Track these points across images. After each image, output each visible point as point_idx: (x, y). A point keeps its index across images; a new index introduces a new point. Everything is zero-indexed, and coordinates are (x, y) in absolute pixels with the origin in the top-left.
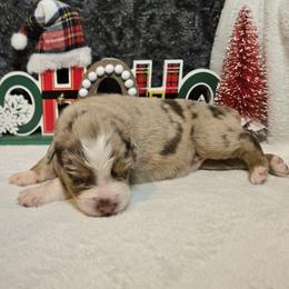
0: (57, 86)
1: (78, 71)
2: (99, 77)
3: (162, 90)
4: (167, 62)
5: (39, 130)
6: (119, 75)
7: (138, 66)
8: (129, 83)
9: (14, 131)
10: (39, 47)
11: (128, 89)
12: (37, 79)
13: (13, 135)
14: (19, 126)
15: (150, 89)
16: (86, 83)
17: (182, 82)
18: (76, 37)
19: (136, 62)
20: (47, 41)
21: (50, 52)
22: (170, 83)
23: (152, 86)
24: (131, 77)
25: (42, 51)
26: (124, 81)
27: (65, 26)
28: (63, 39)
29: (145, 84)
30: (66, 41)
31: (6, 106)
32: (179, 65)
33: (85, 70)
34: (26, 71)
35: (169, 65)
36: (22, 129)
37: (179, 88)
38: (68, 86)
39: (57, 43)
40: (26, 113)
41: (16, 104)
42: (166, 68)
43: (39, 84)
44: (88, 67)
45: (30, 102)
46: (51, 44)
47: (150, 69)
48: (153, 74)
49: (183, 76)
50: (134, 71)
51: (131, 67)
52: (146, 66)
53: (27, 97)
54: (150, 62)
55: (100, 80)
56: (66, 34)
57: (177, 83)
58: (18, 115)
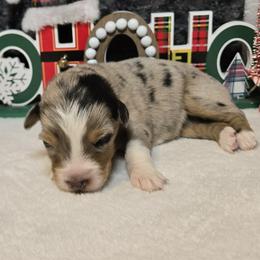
0: (59, 46)
1: (83, 27)
2: (108, 34)
3: (188, 48)
4: (192, 14)
5: (38, 99)
6: (134, 31)
7: (157, 19)
8: (146, 40)
9: (8, 100)
11: (145, 48)
12: (34, 38)
13: (6, 105)
14: (13, 95)
15: (173, 48)
16: (94, 42)
17: (212, 37)
19: (154, 16)
22: (197, 39)
23: (175, 44)
24: (149, 33)
25: (39, 5)
26: (140, 38)
29: (166, 41)
32: (207, 17)
33: (92, 26)
34: (21, 29)
35: (195, 18)
36: (18, 98)
37: (209, 45)
38: (72, 46)
40: (21, 79)
42: (191, 21)
43: (36, 44)
44: (96, 22)
45: (27, 66)
47: (172, 22)
48: (175, 29)
49: (214, 31)
50: (152, 26)
51: (148, 21)
52: (167, 19)
53: (23, 59)
54: (171, 15)
55: (110, 38)
57: (206, 39)
58: (12, 82)
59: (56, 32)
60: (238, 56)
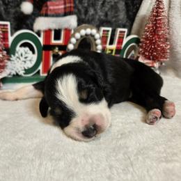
0: (53, 42)
1: (68, 31)
2: (81, 36)
3: (114, 47)
4: (119, 30)
5: (39, 72)
6: (94, 36)
7: (104, 31)
9: (21, 73)
11: (97, 45)
12: (40, 36)
13: (21, 76)
14: (25, 70)
15: (108, 47)
16: (73, 40)
17: (125, 41)
19: (102, 29)
20: (51, 8)
21: (53, 16)
25: (46, 15)
26: (96, 40)
28: (63, 7)
29: (105, 43)
30: (65, 8)
31: (17, 55)
32: (124, 32)
33: (72, 32)
36: (27, 71)
38: (61, 42)
39: (59, 9)
40: (30, 61)
41: (24, 53)
42: (118, 33)
43: (41, 40)
45: (34, 53)
46: (54, 10)
47: (110, 33)
50: (101, 33)
52: (108, 31)
56: (65, 4)
57: (122, 43)
58: (25, 62)
59: (53, 33)
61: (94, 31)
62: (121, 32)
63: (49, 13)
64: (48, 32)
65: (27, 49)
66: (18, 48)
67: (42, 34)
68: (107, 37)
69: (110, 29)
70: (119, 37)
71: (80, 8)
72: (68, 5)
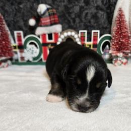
0: (48, 41)
1: (56, 35)
2: (65, 37)
3: (91, 43)
4: (93, 31)
5: (41, 60)
6: (73, 37)
7: (81, 33)
8: (78, 40)
9: (31, 60)
10: (40, 24)
15: (86, 43)
17: (99, 40)
18: (55, 20)
19: (80, 31)
22: (94, 40)
23: (88, 41)
24: (79, 37)
26: (75, 39)
27: (50, 15)
28: (49, 21)
29: (84, 40)
30: (51, 22)
31: (28, 49)
33: (59, 34)
34: (34, 34)
36: (35, 59)
38: (52, 41)
39: (47, 23)
42: (92, 34)
43: (40, 40)
45: (37, 48)
46: (44, 23)
47: (86, 34)
50: (80, 35)
51: (78, 33)
52: (84, 33)
53: (36, 45)
56: (50, 19)
58: (32, 53)
59: (47, 36)
60: (107, 46)
61: (73, 33)
62: (94, 33)
63: (42, 25)
64: (44, 36)
65: (33, 46)
66: (28, 45)
67: (41, 37)
68: (84, 37)
69: (86, 31)
70: (94, 37)
71: (69, 19)
72: (52, 19)
